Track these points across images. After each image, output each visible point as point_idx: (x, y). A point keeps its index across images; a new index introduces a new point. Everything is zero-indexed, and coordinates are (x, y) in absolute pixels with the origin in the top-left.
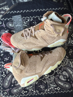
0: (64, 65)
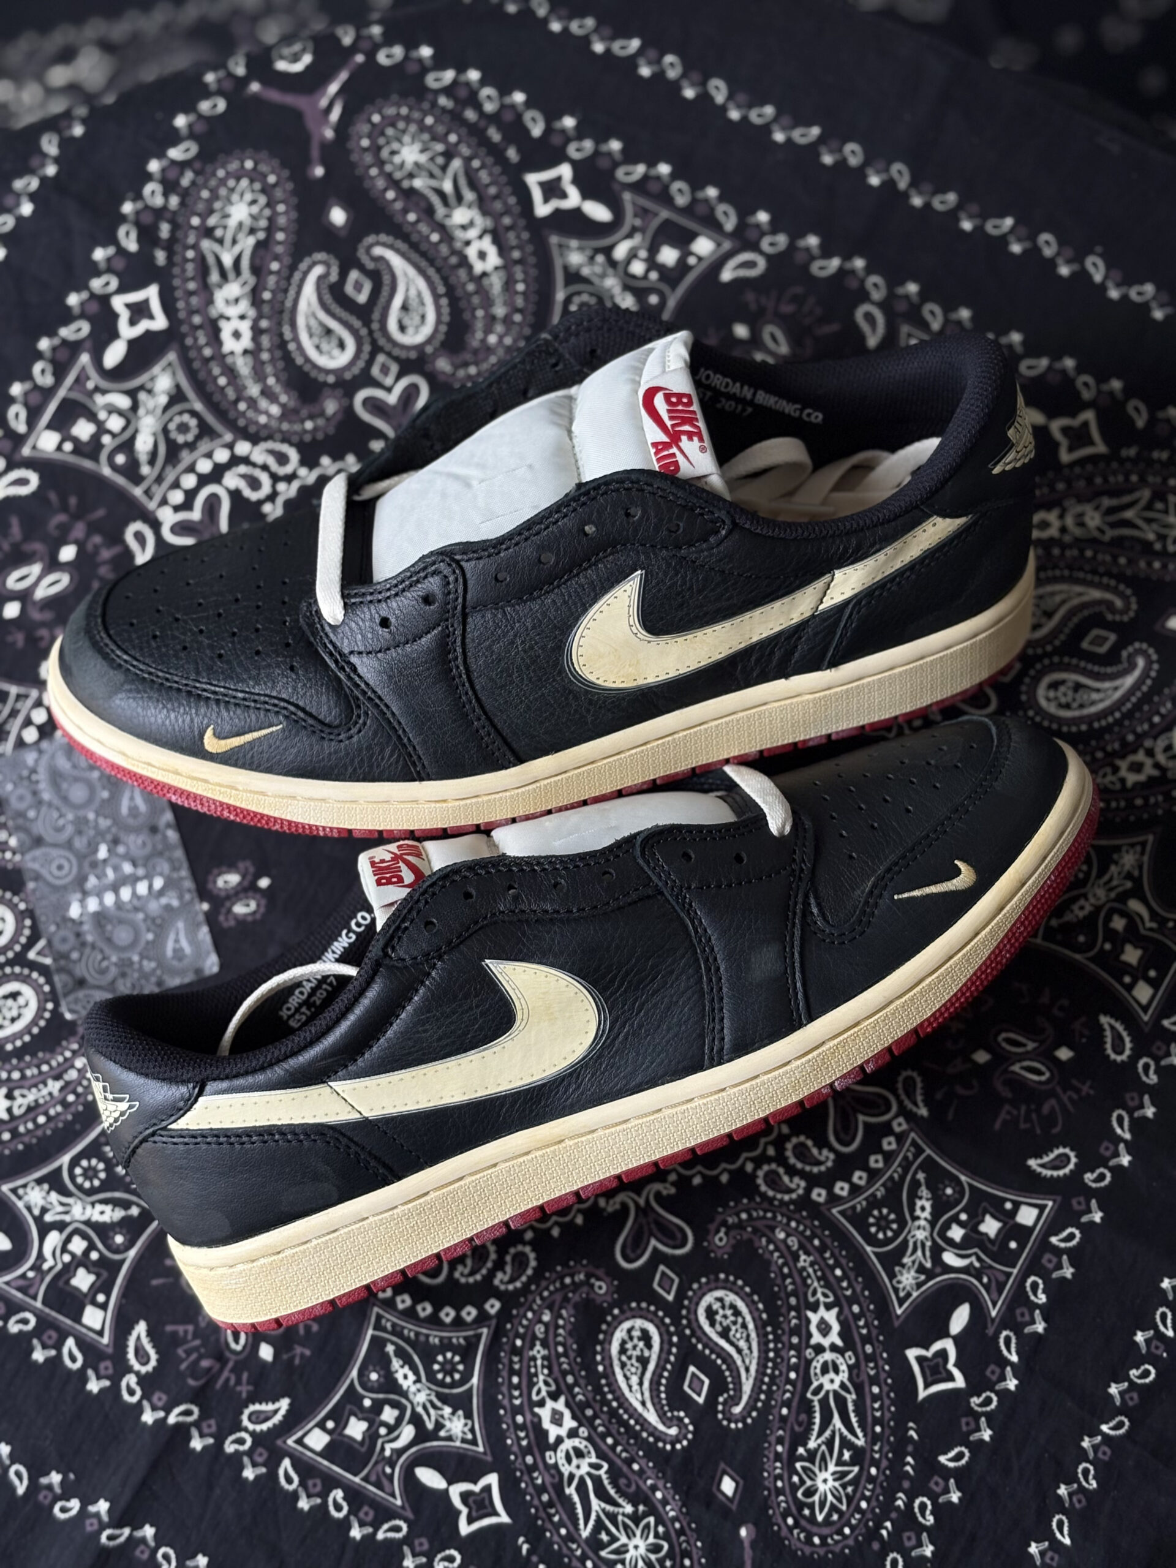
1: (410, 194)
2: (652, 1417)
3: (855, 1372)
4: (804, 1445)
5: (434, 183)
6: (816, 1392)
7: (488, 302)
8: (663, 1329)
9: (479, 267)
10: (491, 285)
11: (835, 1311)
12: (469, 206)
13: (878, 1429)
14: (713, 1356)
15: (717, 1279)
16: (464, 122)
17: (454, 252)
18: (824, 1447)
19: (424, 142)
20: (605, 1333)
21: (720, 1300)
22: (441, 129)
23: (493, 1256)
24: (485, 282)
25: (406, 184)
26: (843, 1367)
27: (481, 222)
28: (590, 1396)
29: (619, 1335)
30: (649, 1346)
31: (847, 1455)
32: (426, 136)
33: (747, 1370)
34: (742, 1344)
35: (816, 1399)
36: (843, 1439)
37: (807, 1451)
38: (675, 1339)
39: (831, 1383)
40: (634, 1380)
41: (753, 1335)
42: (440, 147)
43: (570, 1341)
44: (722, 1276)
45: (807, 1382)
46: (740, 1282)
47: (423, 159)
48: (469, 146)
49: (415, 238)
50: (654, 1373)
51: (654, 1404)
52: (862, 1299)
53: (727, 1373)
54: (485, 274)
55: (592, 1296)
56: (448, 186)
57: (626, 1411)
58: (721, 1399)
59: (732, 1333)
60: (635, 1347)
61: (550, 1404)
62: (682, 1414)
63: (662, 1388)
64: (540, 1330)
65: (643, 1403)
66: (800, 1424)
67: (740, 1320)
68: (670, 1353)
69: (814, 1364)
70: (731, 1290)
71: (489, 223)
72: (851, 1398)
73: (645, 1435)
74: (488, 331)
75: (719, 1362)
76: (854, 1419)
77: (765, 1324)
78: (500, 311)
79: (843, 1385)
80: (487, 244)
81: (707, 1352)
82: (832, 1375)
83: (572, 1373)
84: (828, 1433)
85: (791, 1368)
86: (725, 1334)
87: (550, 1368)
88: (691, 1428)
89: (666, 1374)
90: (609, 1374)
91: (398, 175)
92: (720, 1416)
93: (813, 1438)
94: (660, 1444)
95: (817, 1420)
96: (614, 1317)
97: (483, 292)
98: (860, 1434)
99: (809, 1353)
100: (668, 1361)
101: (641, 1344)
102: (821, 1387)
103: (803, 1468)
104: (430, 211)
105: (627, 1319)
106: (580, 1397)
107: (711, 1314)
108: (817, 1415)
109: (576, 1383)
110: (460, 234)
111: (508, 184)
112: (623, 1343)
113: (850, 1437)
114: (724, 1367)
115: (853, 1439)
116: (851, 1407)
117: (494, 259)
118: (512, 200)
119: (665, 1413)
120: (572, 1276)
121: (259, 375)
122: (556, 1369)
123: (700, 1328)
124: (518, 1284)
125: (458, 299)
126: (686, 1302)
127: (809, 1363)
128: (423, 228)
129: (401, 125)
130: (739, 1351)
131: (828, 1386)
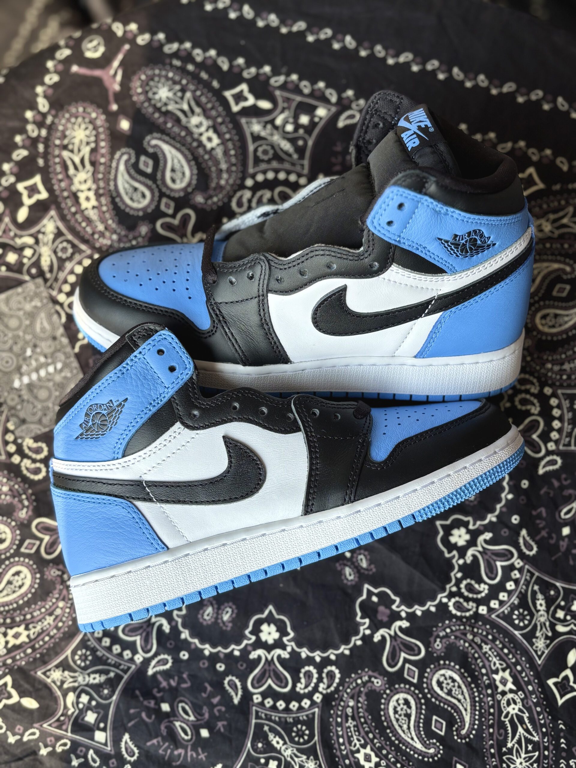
0: (471, 605)
1: (167, 113)
2: (419, 746)
3: (525, 701)
4: (505, 746)
5: (178, 106)
6: (506, 716)
7: (217, 163)
8: (415, 696)
9: (209, 146)
10: (217, 154)
11: (508, 671)
12: (199, 115)
13: (544, 730)
14: (446, 706)
15: (439, 664)
16: (188, 73)
17: (194, 140)
18: (516, 745)
19: (169, 86)
20: (384, 704)
21: (444, 675)
22: (177, 78)
23: (316, 676)
24: (214, 153)
25: (164, 109)
26: (518, 700)
27: (206, 123)
28: (383, 743)
29: (392, 704)
30: (409, 707)
31: (530, 747)
32: (170, 82)
33: (466, 710)
34: (460, 697)
35: (507, 720)
36: (526, 738)
37: (508, 749)
38: (423, 701)
39: (513, 710)
40: (405, 727)
41: (465, 690)
42: (178, 87)
43: (366, 714)
44: (442, 662)
45: (500, 712)
46: (452, 664)
47: (170, 95)
48: (193, 84)
49: (172, 135)
50: (415, 721)
51: (418, 738)
52: (521, 662)
53: (455, 714)
54: (213, 149)
55: (374, 688)
56: (185, 107)
57: (404, 745)
58: (454, 729)
59: (453, 692)
60: (402, 709)
61: (362, 751)
62: (435, 741)
63: (421, 729)
64: (349, 711)
65: (412, 739)
66: (500, 735)
67: (456, 684)
68: (421, 709)
69: (502, 702)
70: (448, 669)
71: (210, 123)
72: (526, 715)
73: (416, 756)
74: (219, 177)
75: (449, 709)
76: (530, 727)
77: (470, 684)
78: (224, 166)
79: (520, 710)
80: (211, 133)
81: (442, 705)
82: (513, 706)
83: (371, 732)
84: (517, 737)
85: (490, 707)
86: (449, 693)
87: (358, 731)
88: (441, 747)
89: (422, 721)
90: (391, 726)
91: (159, 105)
92: (456, 738)
93: (509, 741)
94: (426, 759)
95: (510, 731)
96: (388, 695)
97: (213, 158)
98: (535, 735)
99: (499, 697)
100: (421, 713)
101: (405, 707)
102: (508, 713)
103: (507, 758)
104: (178, 121)
105: (395, 694)
106: (378, 745)
107: (440, 684)
108: (509, 728)
109: (375, 737)
110: (196, 131)
111: (217, 101)
112: (395, 708)
113: (529, 737)
114: (453, 711)
115: (532, 738)
116: (527, 721)
117: (216, 141)
118: (220, 109)
119: (425, 742)
120: (361, 678)
121: (103, 221)
122: (361, 730)
123: (435, 692)
124: (332, 689)
125: (201, 164)
126: (425, 680)
127: (499, 702)
128: (176, 129)
129: (156, 79)
130: (459, 701)
131: (512, 712)
